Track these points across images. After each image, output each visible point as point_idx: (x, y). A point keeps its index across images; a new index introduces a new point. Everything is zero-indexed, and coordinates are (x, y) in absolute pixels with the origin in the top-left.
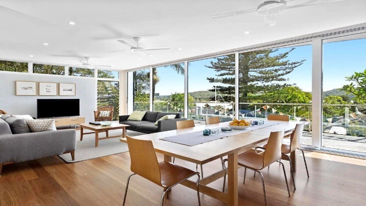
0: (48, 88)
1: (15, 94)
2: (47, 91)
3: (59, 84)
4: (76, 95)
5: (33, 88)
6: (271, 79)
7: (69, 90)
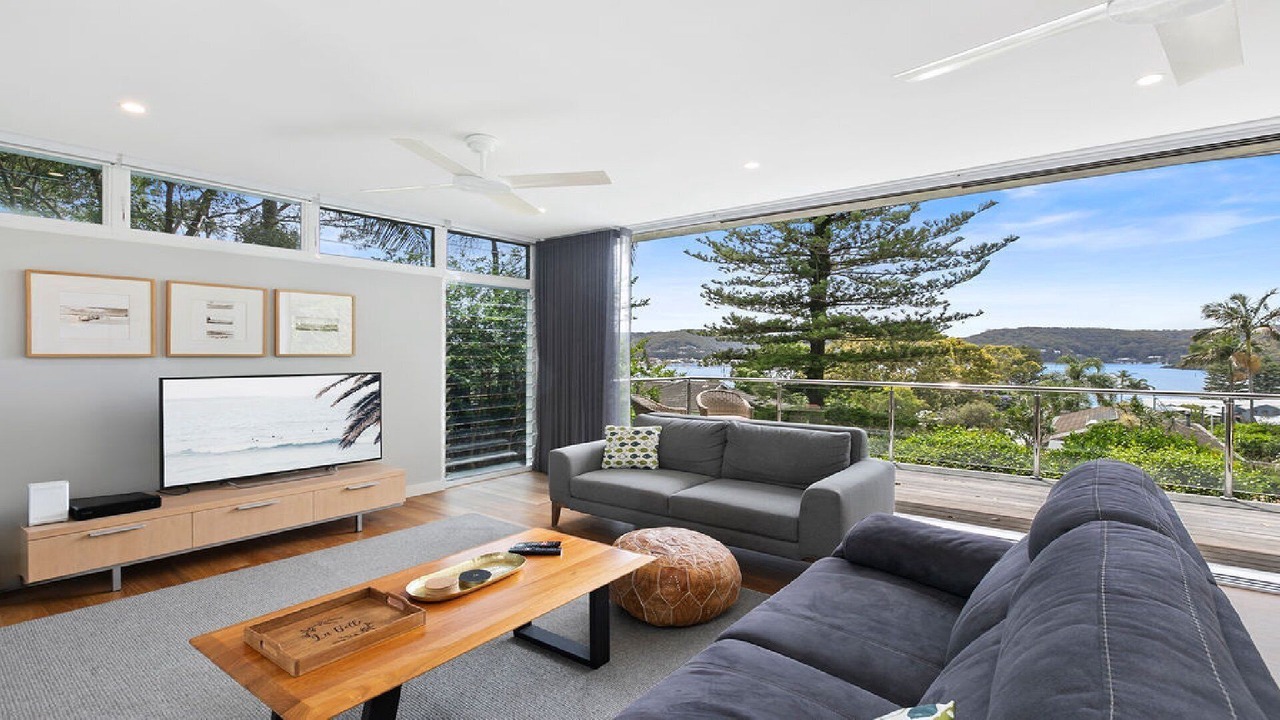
0: (215, 314)
1: (25, 351)
2: (212, 333)
3: (275, 293)
4: (357, 352)
5: (131, 313)
6: (894, 299)
7: (326, 329)
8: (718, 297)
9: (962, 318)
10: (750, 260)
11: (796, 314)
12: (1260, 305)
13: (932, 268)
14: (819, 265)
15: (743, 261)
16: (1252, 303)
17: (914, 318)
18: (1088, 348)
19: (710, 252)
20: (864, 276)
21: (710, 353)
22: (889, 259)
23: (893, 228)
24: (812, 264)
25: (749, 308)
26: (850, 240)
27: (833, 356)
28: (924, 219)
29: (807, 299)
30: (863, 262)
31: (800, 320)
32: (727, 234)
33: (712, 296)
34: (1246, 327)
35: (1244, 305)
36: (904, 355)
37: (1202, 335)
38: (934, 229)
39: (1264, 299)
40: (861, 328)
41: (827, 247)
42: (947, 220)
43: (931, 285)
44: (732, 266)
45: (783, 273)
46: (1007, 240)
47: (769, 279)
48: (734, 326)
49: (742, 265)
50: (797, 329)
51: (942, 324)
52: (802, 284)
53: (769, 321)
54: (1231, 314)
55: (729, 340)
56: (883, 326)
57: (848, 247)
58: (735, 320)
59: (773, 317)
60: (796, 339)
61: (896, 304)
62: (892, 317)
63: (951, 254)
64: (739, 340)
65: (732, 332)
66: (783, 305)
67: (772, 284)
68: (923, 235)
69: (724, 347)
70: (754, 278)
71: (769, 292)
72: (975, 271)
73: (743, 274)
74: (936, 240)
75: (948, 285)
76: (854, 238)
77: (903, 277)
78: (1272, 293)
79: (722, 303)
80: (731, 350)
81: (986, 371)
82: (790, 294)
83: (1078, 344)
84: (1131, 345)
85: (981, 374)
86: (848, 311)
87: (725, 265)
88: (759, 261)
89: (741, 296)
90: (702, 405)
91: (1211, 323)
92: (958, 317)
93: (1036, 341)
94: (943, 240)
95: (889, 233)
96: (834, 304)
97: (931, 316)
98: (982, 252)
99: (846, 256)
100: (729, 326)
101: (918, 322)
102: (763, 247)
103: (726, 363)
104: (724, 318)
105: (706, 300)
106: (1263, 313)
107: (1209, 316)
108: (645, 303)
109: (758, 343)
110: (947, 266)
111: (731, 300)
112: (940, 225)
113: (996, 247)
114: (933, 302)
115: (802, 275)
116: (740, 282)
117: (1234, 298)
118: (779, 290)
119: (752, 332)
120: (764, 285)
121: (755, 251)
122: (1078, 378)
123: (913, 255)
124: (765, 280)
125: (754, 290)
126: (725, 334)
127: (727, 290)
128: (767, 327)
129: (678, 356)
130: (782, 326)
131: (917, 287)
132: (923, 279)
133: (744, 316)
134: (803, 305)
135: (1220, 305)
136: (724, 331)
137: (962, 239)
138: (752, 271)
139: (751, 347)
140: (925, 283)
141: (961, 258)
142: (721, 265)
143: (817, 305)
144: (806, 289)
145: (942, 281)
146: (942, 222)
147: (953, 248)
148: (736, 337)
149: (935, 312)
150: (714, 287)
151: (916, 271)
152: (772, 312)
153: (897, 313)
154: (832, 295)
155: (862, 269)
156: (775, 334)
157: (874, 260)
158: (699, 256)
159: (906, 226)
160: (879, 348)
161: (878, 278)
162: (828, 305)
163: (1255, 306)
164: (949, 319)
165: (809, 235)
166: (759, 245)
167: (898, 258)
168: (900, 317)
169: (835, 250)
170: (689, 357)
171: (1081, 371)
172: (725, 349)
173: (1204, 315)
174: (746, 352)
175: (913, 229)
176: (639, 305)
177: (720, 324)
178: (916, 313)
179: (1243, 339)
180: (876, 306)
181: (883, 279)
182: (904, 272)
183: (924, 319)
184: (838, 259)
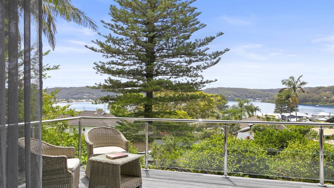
8: (103, 69)
9: (209, 82)
10: (118, 52)
11: (139, 80)
12: (298, 80)
13: (197, 61)
14: (150, 56)
15: (115, 53)
16: (296, 80)
17: (190, 82)
18: (239, 95)
19: (98, 47)
20: (169, 63)
21: (98, 97)
22: (179, 56)
23: (183, 42)
24: (147, 56)
25: (117, 76)
26: (164, 46)
27: (156, 99)
28: (195, 39)
29: (145, 72)
30: (168, 56)
31: (141, 82)
32: (106, 39)
33: (99, 68)
34: (294, 88)
35: (293, 80)
36: (187, 99)
37: (281, 91)
38: (199, 44)
39: (299, 78)
40: (168, 86)
41: (153, 49)
42: (205, 39)
43: (198, 67)
44: (109, 55)
45: (134, 59)
46: (226, 50)
47: (127, 62)
48: (110, 84)
49: (114, 55)
50: (141, 86)
51: (201, 85)
52: (142, 65)
53: (127, 82)
54: (290, 84)
55: (108, 91)
56: (178, 86)
57: (163, 49)
58: (111, 81)
59: (129, 80)
60: (140, 91)
61: (182, 76)
62: (181, 82)
63: (205, 55)
64: (113, 91)
65: (109, 87)
66: (134, 74)
67: (129, 65)
68: (194, 46)
69: (105, 94)
70: (120, 61)
71: (127, 68)
72: (215, 62)
73: (114, 59)
74: (199, 49)
75: (205, 68)
76: (166, 45)
77: (185, 64)
78: (301, 76)
79: (105, 73)
80: (108, 96)
81: (211, 104)
82: (137, 69)
83: (236, 94)
84: (252, 94)
85: (209, 106)
86: (163, 78)
87: (106, 54)
88: (122, 53)
89: (114, 70)
90: (88, 140)
91: (284, 86)
92: (207, 82)
93: (223, 92)
94: (202, 48)
95: (181, 44)
96: (157, 75)
97: (197, 81)
98: (216, 55)
99: (161, 53)
100: (107, 84)
101: (192, 84)
102: (124, 47)
103: (106, 103)
104: (105, 80)
105: (96, 71)
106: (299, 83)
107: (283, 84)
108: (56, 68)
109: (122, 93)
110: (203, 60)
111: (109, 71)
112: (202, 42)
113: (221, 53)
114: (196, 75)
115: (143, 61)
116: (113, 63)
117: (291, 78)
118: (132, 68)
119: (119, 87)
120: (124, 65)
121: (121, 49)
122: (242, 107)
123: (189, 55)
124: (125, 63)
125: (120, 67)
126: (106, 88)
127: (107, 66)
128: (127, 85)
129: (84, 99)
130: (134, 85)
131: (192, 68)
132: (194, 65)
133: (115, 79)
134: (143, 75)
135: (287, 80)
136: (105, 87)
137: (208, 49)
138: (119, 58)
139: (119, 95)
140: (196, 67)
141: (208, 57)
142: (104, 54)
143: (150, 75)
144: (145, 67)
145: (202, 66)
146: (202, 40)
147: (206, 52)
148: (111, 90)
149: (199, 80)
150: (100, 64)
151: (190, 62)
152: (129, 78)
153: (183, 80)
154: (156, 71)
155: (168, 60)
156: (130, 88)
157: (174, 56)
158: (92, 49)
159: (188, 41)
160: (176, 95)
161: (174, 64)
162: (154, 75)
163: (297, 81)
164: (204, 83)
165: (146, 42)
166: (122, 46)
167: (183, 56)
168: (185, 81)
169: (158, 50)
170: (89, 99)
171: (243, 104)
172: (106, 95)
173: (282, 83)
174: (116, 97)
175: (191, 42)
176: (53, 69)
177: (103, 83)
178: (192, 80)
179: (293, 92)
180: (174, 77)
181: (176, 65)
182: (186, 62)
183: (194, 83)
184: (158, 55)
